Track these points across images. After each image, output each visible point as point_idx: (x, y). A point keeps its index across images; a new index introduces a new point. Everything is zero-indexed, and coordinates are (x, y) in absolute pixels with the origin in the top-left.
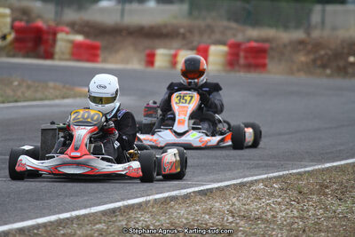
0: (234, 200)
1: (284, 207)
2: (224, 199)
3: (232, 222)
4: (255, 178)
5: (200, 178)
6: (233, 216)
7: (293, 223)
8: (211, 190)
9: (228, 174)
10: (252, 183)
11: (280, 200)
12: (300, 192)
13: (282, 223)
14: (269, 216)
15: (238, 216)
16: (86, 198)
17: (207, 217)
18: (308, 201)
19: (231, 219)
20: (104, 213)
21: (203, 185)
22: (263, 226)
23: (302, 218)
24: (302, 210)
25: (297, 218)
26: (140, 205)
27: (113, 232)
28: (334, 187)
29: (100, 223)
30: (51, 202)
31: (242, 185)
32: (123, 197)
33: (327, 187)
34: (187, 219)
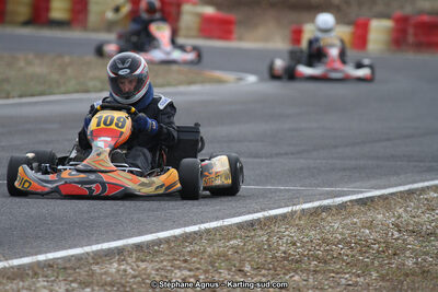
0: (401, 211)
2: (389, 209)
3: (398, 239)
4: (427, 184)
5: (358, 184)
6: (399, 231)
8: (371, 199)
9: (394, 179)
10: (423, 190)
15: (406, 231)
16: (217, 208)
17: (368, 231)
19: (396, 235)
20: (240, 226)
21: (362, 192)
22: (436, 243)
26: (284, 216)
27: (252, 250)
29: (236, 238)
30: (175, 212)
31: (411, 192)
32: (263, 206)
34: (341, 234)
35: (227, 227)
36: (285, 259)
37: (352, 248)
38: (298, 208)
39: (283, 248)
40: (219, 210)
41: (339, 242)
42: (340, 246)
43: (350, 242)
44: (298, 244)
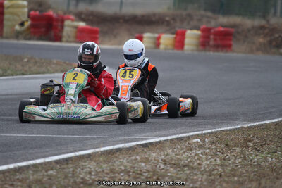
0: (170, 151)
1: (209, 157)
2: (161, 149)
3: (163, 169)
4: (192, 134)
5: (147, 134)
6: (165, 164)
7: (214, 170)
8: (151, 143)
10: (189, 138)
11: (207, 151)
12: (226, 145)
13: (205, 170)
14: (195, 164)
15: (170, 164)
16: (47, 150)
17: (143, 164)
18: (231, 152)
19: (162, 166)
20: (57, 162)
21: (146, 139)
22: (188, 172)
23: (222, 165)
24: (224, 159)
25: (218, 165)
26: (89, 156)
27: (60, 177)
28: (257, 140)
29: (52, 169)
30: (17, 153)
31: (181, 139)
33: (250, 141)
34: (125, 166)
35: (48, 162)
36: (82, 183)
37: (129, 176)
38: (97, 150)
39: (81, 176)
40: (47, 152)
41: (122, 171)
42: (122, 174)
43: (130, 172)
44: (93, 173)
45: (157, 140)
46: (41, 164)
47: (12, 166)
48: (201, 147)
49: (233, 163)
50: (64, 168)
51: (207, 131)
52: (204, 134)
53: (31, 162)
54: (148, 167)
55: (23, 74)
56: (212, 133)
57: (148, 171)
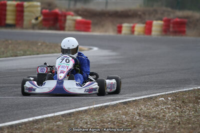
0: (142, 107)
1: (171, 111)
2: (136, 106)
3: (138, 119)
4: (158, 94)
5: (127, 95)
6: (140, 116)
7: (174, 120)
10: (156, 97)
11: (169, 106)
12: (183, 102)
13: (168, 120)
14: (161, 116)
15: (143, 116)
16: (56, 107)
17: (124, 117)
18: (187, 107)
19: (138, 118)
20: (63, 116)
21: (126, 99)
22: (156, 121)
23: (180, 116)
24: (182, 112)
25: (177, 116)
26: (86, 110)
27: (65, 126)
29: (60, 121)
33: (199, 99)
34: (111, 118)
35: (57, 116)
37: (114, 124)
38: (91, 107)
39: (80, 125)
40: (56, 108)
41: (109, 122)
42: (109, 124)
43: (114, 122)
44: (89, 123)
45: (134, 99)
46: (52, 117)
47: (31, 119)
48: (165, 103)
49: (188, 115)
50: (68, 120)
51: (169, 92)
52: (167, 94)
53: (45, 116)
54: (127, 118)
55: (38, 54)
56: (173, 93)
57: (127, 121)
